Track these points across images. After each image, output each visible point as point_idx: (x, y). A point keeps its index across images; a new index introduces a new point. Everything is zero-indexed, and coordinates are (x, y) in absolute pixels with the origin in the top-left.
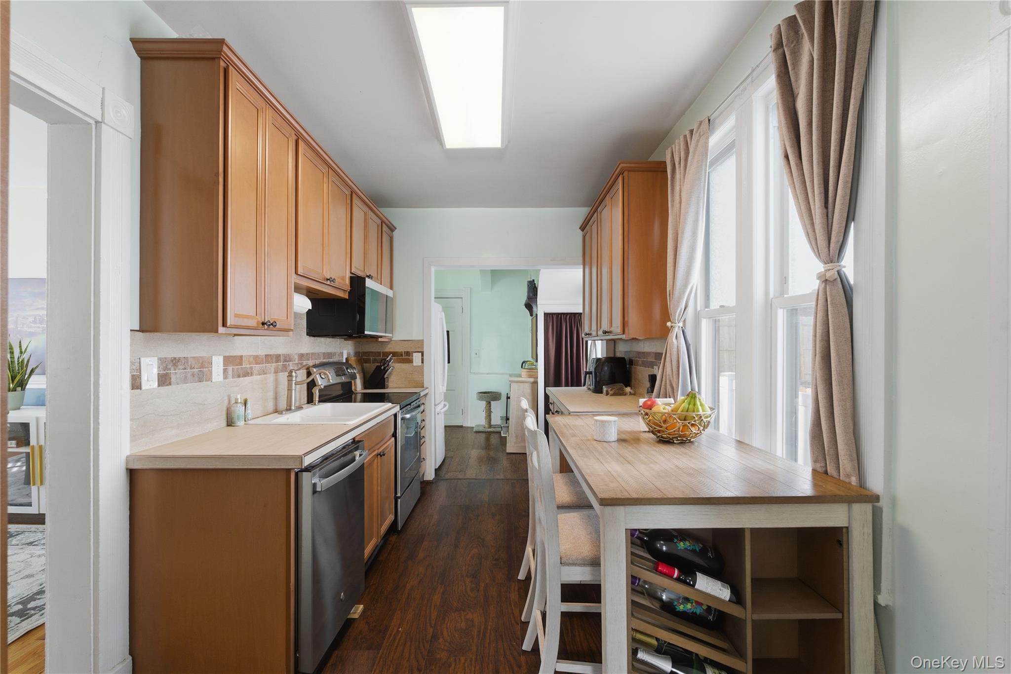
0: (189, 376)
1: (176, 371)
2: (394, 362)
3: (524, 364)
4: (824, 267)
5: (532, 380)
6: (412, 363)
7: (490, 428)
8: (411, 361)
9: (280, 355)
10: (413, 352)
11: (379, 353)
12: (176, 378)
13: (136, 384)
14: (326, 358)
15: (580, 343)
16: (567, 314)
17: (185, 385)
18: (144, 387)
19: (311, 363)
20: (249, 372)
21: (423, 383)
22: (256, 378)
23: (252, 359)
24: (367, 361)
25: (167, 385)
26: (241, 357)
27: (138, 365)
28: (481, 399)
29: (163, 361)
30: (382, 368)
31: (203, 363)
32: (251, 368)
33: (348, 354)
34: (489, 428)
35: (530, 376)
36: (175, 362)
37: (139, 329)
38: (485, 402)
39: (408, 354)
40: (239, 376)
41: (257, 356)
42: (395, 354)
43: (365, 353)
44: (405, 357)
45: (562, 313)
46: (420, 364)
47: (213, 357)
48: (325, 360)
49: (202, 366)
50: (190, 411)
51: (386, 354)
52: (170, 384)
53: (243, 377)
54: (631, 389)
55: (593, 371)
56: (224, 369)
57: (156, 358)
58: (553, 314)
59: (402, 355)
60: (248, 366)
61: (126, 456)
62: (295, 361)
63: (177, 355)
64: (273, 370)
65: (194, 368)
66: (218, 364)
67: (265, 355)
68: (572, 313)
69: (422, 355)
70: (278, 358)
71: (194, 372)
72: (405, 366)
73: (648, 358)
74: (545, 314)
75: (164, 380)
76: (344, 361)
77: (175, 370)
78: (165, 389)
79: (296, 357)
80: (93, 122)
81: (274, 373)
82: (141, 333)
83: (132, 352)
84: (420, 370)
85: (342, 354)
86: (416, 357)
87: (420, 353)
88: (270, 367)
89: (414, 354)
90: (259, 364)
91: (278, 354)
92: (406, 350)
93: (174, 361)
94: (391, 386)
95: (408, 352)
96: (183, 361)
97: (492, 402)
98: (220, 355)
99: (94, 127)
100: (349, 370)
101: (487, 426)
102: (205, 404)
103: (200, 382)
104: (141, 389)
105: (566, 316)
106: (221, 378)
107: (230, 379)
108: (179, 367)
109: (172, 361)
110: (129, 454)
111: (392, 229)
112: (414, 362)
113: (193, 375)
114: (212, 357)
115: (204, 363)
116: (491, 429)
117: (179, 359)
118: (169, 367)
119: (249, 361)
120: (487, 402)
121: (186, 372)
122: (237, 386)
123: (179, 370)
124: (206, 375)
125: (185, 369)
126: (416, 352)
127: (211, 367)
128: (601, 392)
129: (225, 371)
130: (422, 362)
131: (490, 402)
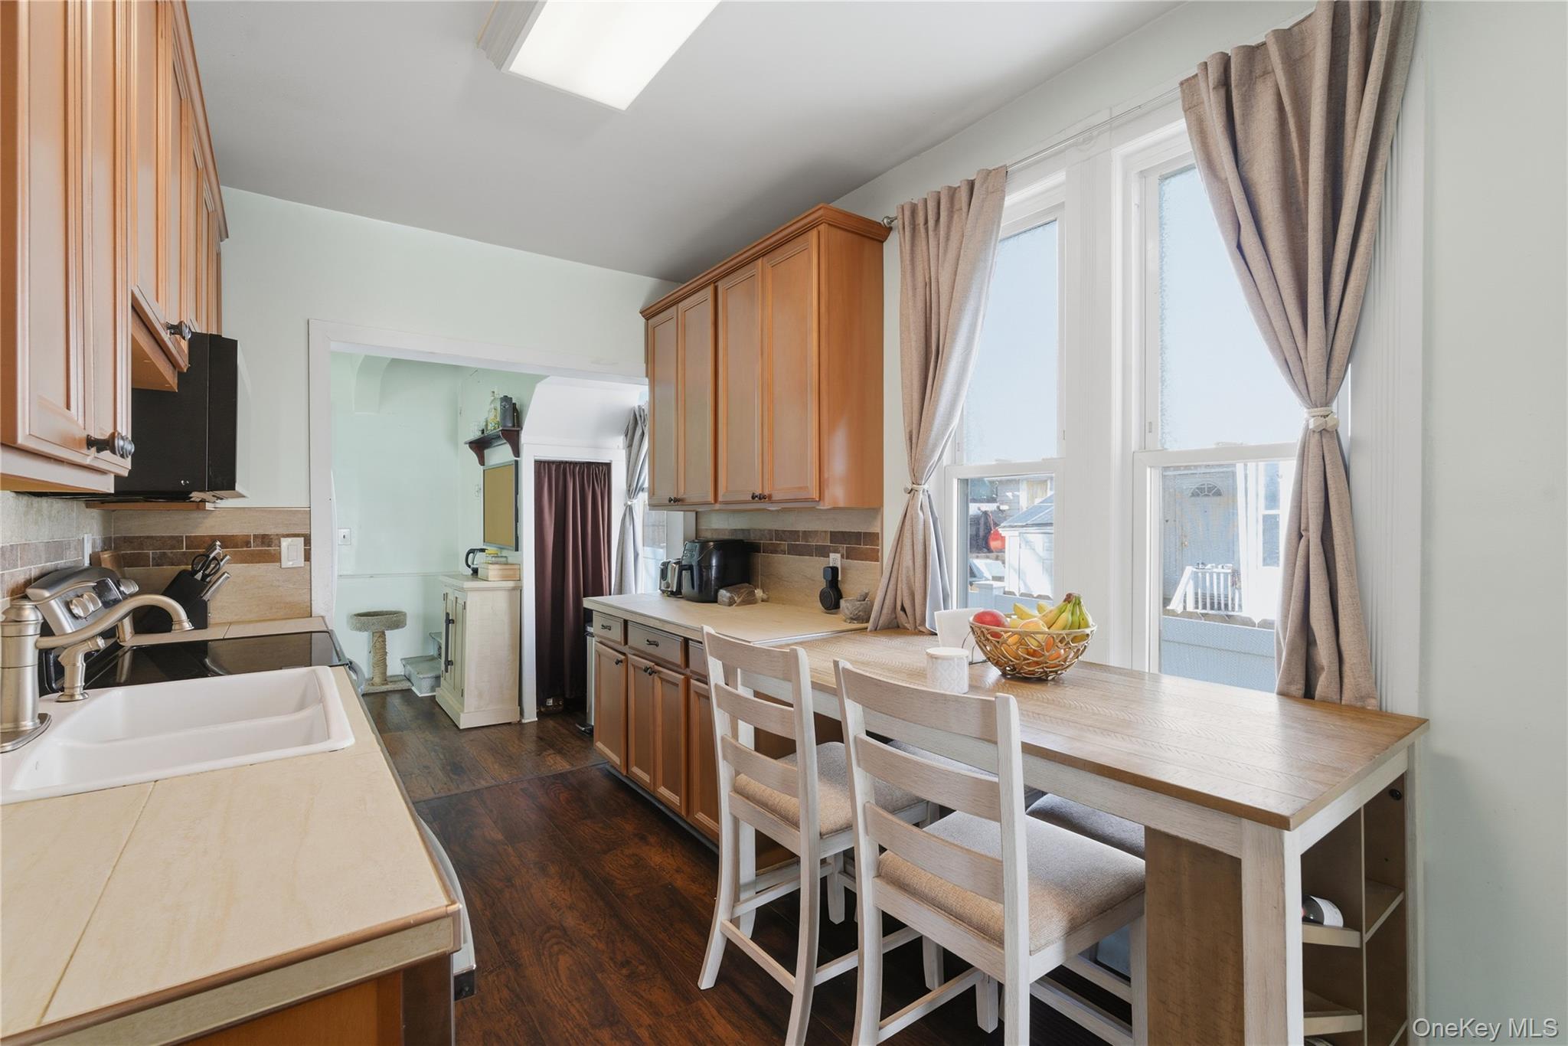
2: (228, 562)
3: (471, 555)
4: (1309, 413)
5: (511, 584)
6: (280, 560)
7: (387, 684)
8: (276, 558)
10: (279, 536)
11: (178, 540)
14: (52, 557)
15: (598, 516)
16: (575, 464)
21: (310, 606)
24: (136, 561)
28: (361, 628)
30: (199, 576)
33: (93, 543)
34: (383, 685)
35: (505, 578)
38: (370, 632)
39: (265, 539)
42: (228, 542)
43: (128, 541)
44: (258, 548)
45: (566, 462)
46: (301, 562)
48: (49, 564)
51: (210, 543)
54: (764, 592)
58: (549, 463)
59: (247, 544)
68: (583, 463)
69: (308, 542)
72: (260, 570)
73: (810, 540)
74: (536, 461)
76: (90, 563)
84: (302, 578)
86: (290, 550)
87: (302, 539)
89: (282, 540)
92: (257, 533)
94: (218, 621)
95: (264, 537)
97: (387, 633)
100: (122, 589)
101: (377, 680)
105: (574, 468)
112: (285, 558)
116: (387, 686)
120: (374, 632)
126: (288, 536)
128: (715, 600)
130: (308, 557)
131: (383, 633)
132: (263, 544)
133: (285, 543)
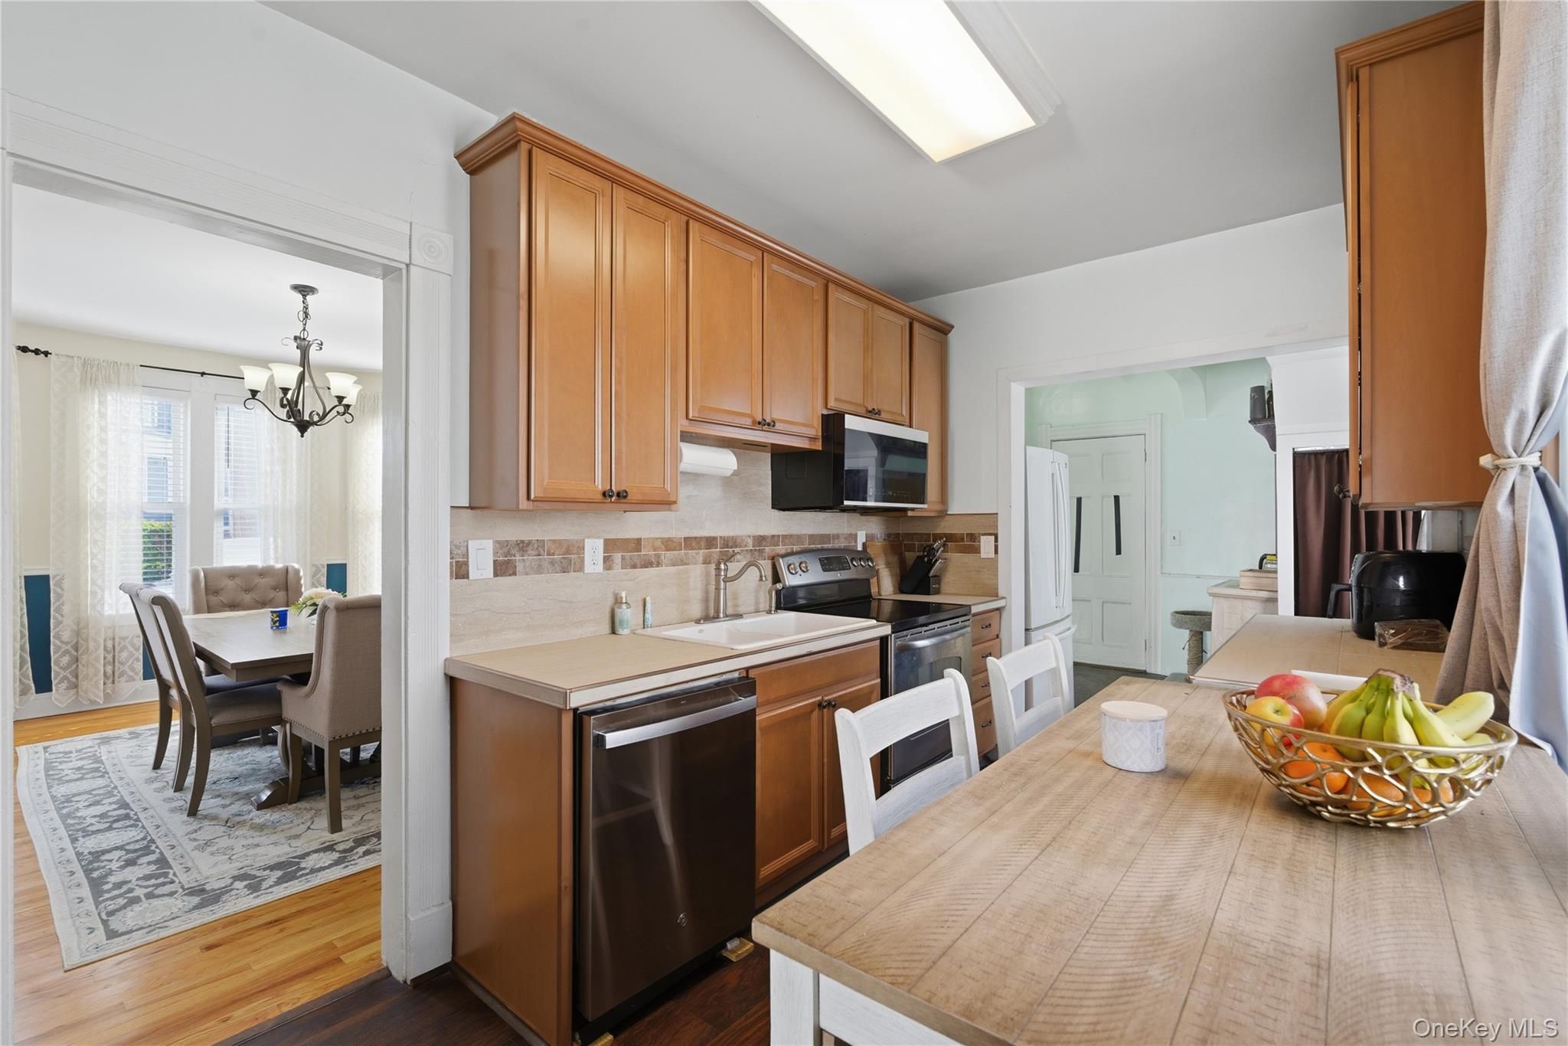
0: (545, 564)
1: (525, 558)
2: (945, 551)
5: (1264, 594)
6: (980, 553)
8: (977, 550)
9: (714, 538)
10: (980, 534)
11: (922, 536)
12: (525, 568)
13: (460, 571)
14: (816, 542)
17: (537, 576)
18: (471, 577)
19: (781, 549)
20: (653, 560)
21: (997, 589)
22: (665, 570)
23: (659, 543)
24: (911, 548)
25: (510, 575)
26: (639, 541)
27: (465, 548)
28: (1179, 624)
29: (502, 546)
30: (926, 559)
31: (569, 548)
32: (658, 556)
33: (870, 538)
35: (1259, 590)
36: (523, 546)
37: (468, 505)
38: (1188, 631)
40: (634, 567)
41: (669, 539)
42: (950, 537)
43: (907, 536)
44: (968, 543)
45: (1342, 451)
46: (992, 555)
47: (586, 540)
48: (812, 546)
49: (568, 552)
50: (548, 610)
51: (935, 537)
52: (515, 574)
53: (641, 568)
55: (1354, 584)
56: (605, 557)
57: (491, 541)
58: (1316, 454)
59: (962, 540)
60: (650, 553)
61: (444, 659)
62: (746, 546)
63: (526, 538)
64: (701, 559)
65: (553, 554)
66: (594, 551)
67: (685, 538)
69: (996, 540)
70: (710, 542)
71: (554, 559)
72: (968, 558)
74: (1294, 453)
75: (503, 568)
76: (860, 548)
77: (523, 556)
78: (506, 581)
79: (750, 542)
80: (404, 266)
81: (703, 564)
82: (470, 510)
83: (453, 533)
84: (993, 565)
85: (855, 537)
86: (986, 544)
87: (993, 537)
88: (695, 555)
89: (982, 537)
90: (674, 550)
91: (710, 537)
92: (968, 532)
93: (521, 545)
94: (947, 592)
95: (972, 535)
96: (536, 545)
98: (599, 538)
99: (404, 272)
102: (572, 602)
103: (564, 572)
104: (468, 578)
106: (599, 567)
107: (617, 569)
108: (529, 552)
109: (518, 545)
110: (448, 656)
111: (942, 329)
112: (982, 552)
113: (552, 563)
114: (584, 540)
115: (571, 548)
117: (530, 543)
118: (513, 552)
119: (653, 546)
120: (1191, 631)
121: (540, 559)
122: (631, 580)
123: (529, 556)
124: (575, 563)
125: (539, 555)
126: (985, 534)
127: (583, 553)
128: (1371, 637)
129: (606, 559)
130: (996, 552)
131: (1202, 633)
132: (971, 540)
133: (983, 538)
